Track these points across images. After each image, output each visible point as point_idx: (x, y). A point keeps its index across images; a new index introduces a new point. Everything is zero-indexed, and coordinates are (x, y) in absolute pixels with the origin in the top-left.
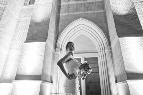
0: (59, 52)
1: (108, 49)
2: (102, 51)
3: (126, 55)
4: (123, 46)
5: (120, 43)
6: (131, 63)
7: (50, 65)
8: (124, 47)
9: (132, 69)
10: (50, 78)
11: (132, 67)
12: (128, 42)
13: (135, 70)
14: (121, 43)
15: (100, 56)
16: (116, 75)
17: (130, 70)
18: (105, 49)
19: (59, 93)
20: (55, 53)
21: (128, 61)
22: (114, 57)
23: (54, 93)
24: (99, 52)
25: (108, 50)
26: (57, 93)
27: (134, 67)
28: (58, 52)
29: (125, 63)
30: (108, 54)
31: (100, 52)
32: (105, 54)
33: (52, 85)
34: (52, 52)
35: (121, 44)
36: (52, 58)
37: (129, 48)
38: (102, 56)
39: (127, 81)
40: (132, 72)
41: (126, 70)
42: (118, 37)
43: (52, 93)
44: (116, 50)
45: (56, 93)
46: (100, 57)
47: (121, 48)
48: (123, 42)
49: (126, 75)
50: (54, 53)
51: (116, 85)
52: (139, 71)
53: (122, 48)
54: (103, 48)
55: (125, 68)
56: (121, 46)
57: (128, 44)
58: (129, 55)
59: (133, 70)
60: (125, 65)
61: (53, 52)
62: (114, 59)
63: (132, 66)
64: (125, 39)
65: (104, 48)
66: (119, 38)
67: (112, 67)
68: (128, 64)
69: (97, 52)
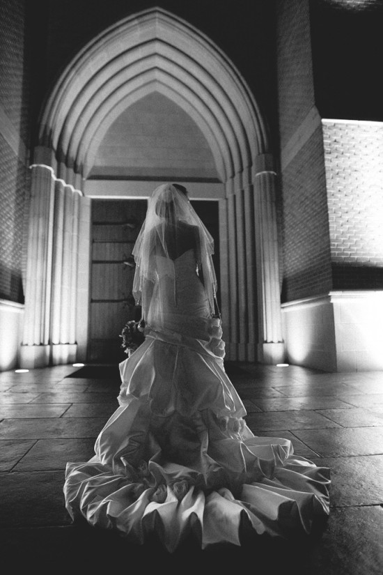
0: (50, 165)
1: (266, 170)
2: (237, 176)
3: (339, 196)
4: (336, 154)
5: (325, 141)
6: (354, 227)
7: (11, 224)
8: (336, 162)
9: (353, 250)
10: (9, 279)
11: (356, 242)
12: (353, 143)
13: (364, 254)
14: (329, 141)
15: (230, 196)
16: (285, 272)
17: (347, 254)
18: (253, 168)
19: (55, 341)
20: (30, 171)
21: (346, 217)
22: (285, 205)
23: (31, 343)
24: (226, 180)
25: (265, 172)
26: (46, 342)
27: (362, 244)
28: (43, 166)
29: (332, 226)
30: (265, 188)
31: (229, 181)
32: (251, 188)
33: (22, 312)
34: (15, 162)
35: (327, 148)
36: (18, 191)
37: (355, 167)
38: (235, 196)
39: (331, 294)
40: (352, 263)
41: (332, 252)
42: (318, 116)
43: (22, 345)
44: (299, 172)
45: (41, 344)
46: (227, 199)
47: (327, 164)
48: (335, 138)
49: (330, 270)
50: (25, 167)
51: (283, 311)
52: (377, 259)
53: (330, 163)
54: (245, 164)
55: (329, 246)
56: (327, 157)
57: (354, 151)
58: (352, 197)
59: (356, 254)
60: (331, 234)
61: (20, 162)
62: (286, 211)
63: (355, 240)
64: (347, 125)
65: (250, 164)
66: (324, 121)
67: (274, 241)
68: (342, 230)
69: (217, 181)
